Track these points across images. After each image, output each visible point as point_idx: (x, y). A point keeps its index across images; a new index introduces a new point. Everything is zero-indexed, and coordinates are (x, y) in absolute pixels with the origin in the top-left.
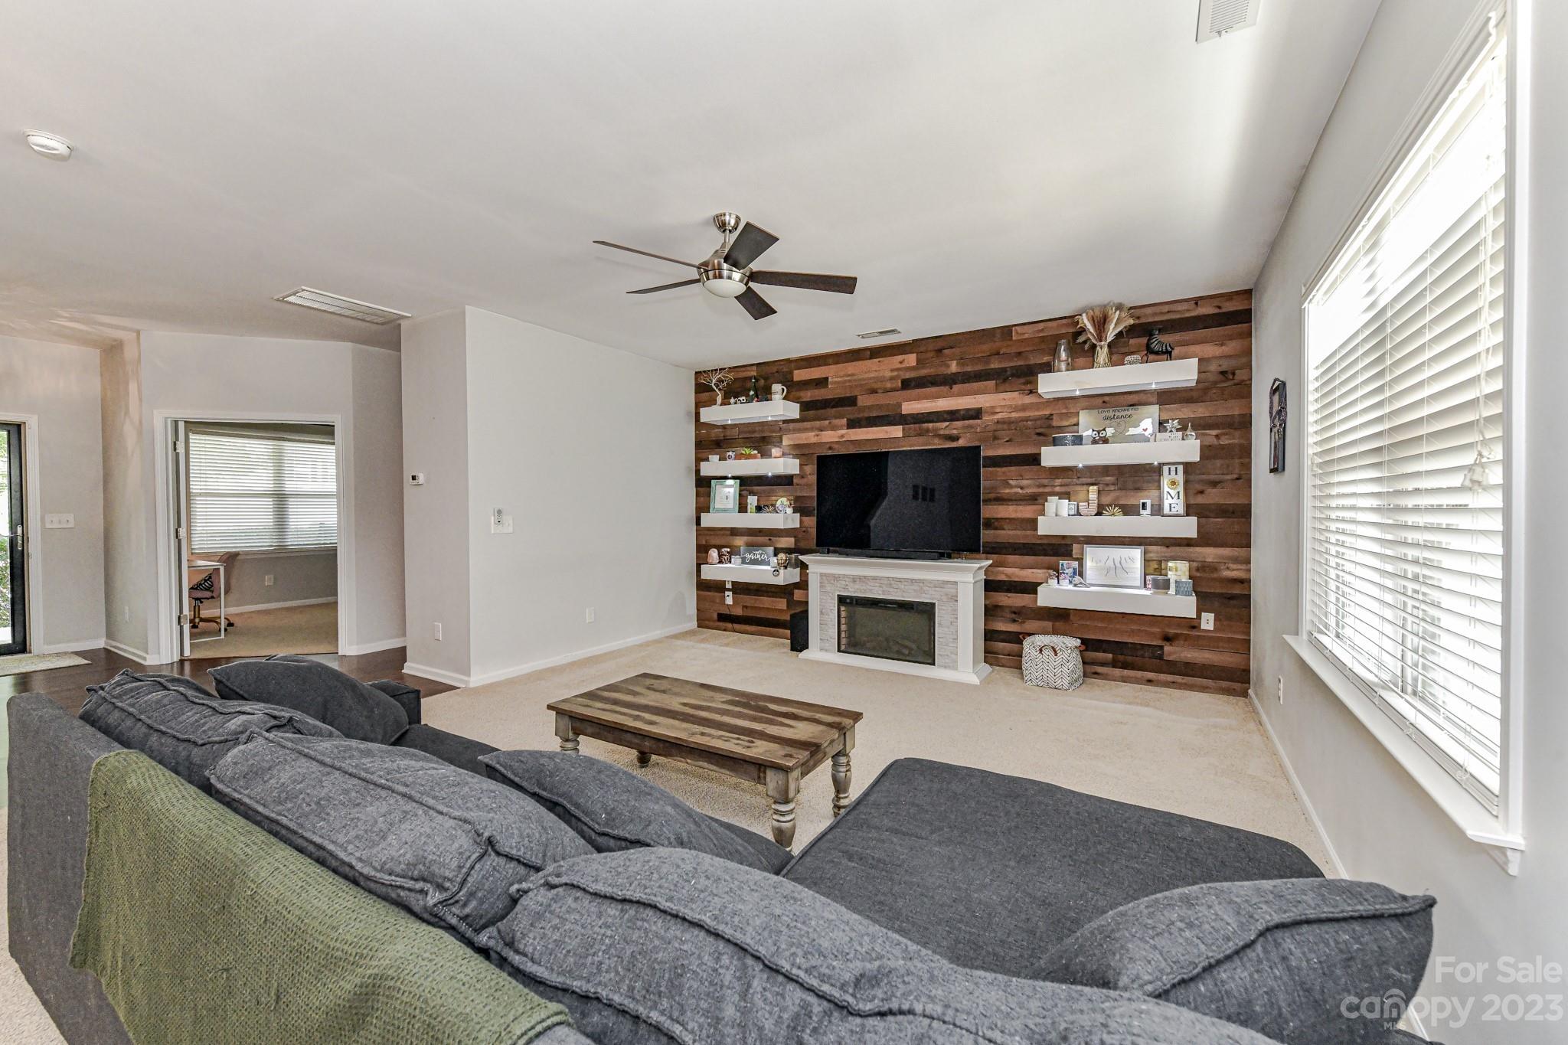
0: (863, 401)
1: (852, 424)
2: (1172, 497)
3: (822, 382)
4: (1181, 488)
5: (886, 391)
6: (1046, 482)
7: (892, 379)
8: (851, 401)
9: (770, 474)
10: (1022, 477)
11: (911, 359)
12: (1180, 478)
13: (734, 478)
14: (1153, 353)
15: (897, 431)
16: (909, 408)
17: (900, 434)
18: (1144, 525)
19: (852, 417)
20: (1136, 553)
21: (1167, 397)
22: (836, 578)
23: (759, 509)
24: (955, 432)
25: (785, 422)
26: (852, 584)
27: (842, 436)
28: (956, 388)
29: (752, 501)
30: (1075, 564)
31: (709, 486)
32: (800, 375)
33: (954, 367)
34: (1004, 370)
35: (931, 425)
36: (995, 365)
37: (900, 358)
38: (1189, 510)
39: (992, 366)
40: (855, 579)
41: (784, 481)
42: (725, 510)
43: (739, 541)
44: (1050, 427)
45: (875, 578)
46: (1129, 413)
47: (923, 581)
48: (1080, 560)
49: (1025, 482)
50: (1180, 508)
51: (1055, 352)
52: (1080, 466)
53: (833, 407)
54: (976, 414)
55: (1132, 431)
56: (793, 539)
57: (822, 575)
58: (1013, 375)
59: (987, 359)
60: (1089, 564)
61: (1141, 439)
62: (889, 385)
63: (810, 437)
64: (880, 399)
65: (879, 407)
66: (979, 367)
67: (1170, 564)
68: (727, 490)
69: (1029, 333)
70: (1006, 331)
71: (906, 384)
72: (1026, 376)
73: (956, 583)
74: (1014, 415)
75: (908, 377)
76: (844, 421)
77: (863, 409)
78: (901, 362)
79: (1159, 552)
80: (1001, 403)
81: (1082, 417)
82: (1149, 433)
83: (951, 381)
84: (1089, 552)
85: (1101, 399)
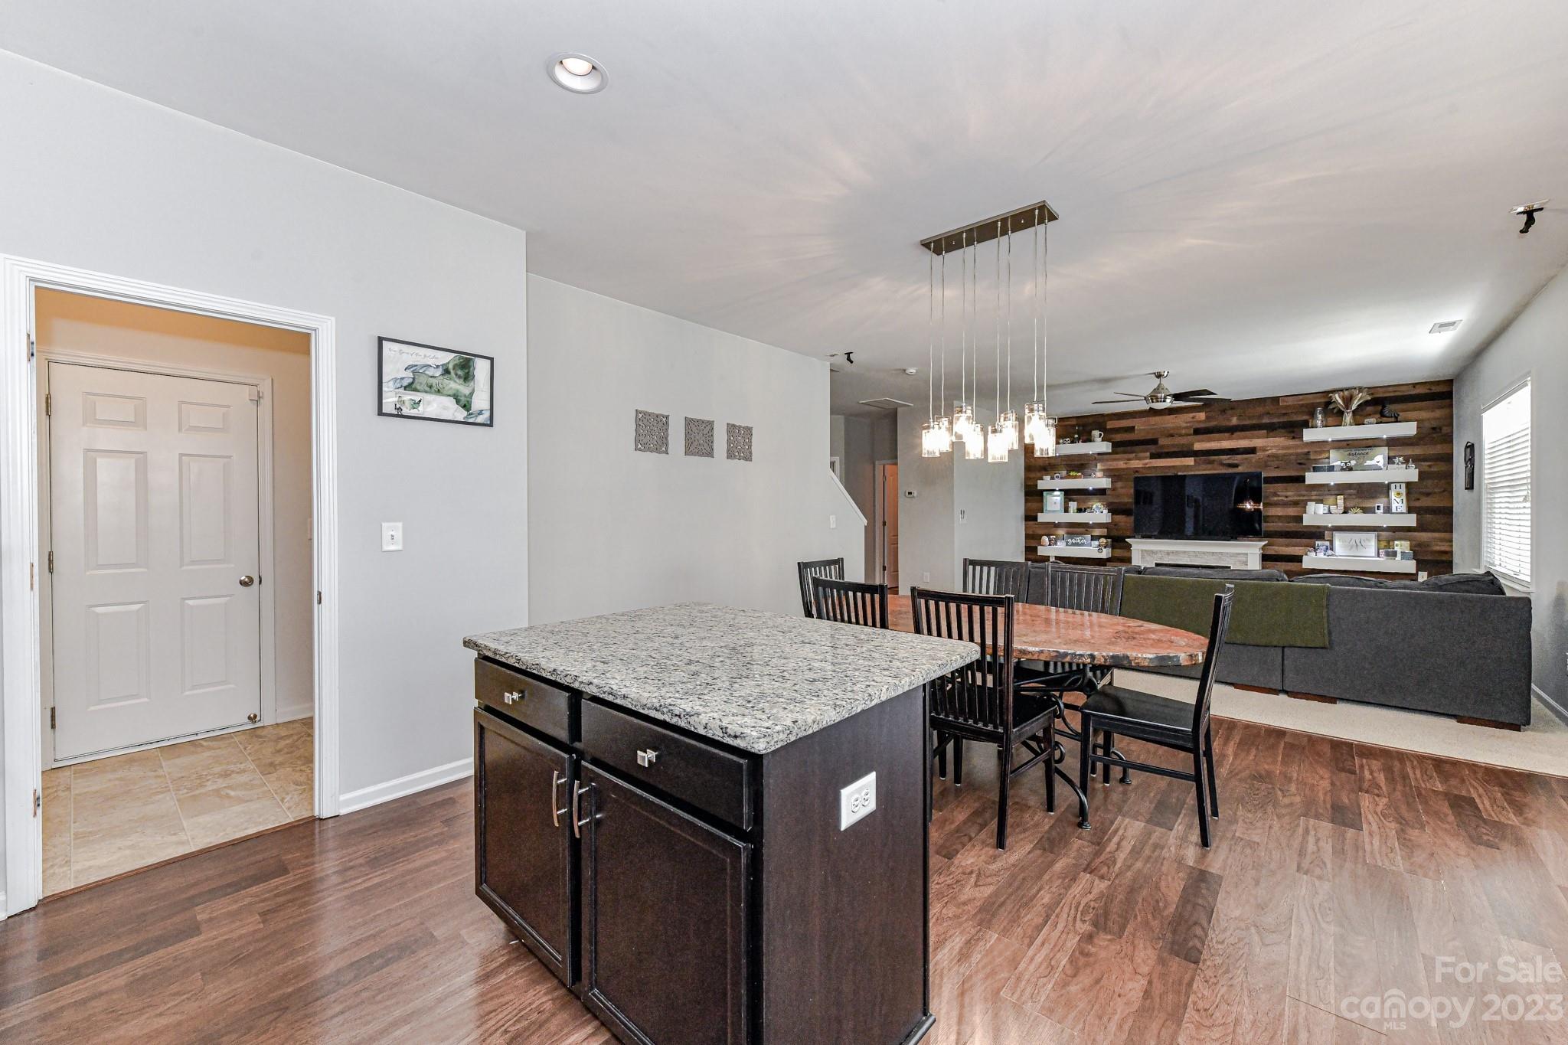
0: (1162, 441)
1: (1153, 456)
2: (1398, 502)
3: (1132, 429)
4: (1404, 497)
5: (1181, 435)
6: (1304, 493)
7: (1187, 428)
8: (1154, 442)
9: (1091, 488)
10: (1287, 490)
12: (1403, 490)
13: (1060, 490)
14: (1383, 418)
15: (1190, 461)
16: (1199, 446)
17: (1192, 463)
18: (1379, 519)
19: (1154, 451)
20: (1373, 536)
21: (1392, 443)
22: (1153, 552)
23: (1079, 510)
24: (1236, 462)
25: (1099, 454)
26: (1167, 556)
27: (1146, 464)
28: (1236, 434)
29: (1073, 505)
30: (1328, 543)
31: (1042, 495)
32: (1110, 425)
33: (1234, 421)
34: (1273, 424)
35: (1216, 457)
36: (1266, 420)
37: (1192, 415)
38: (1410, 510)
39: (1264, 421)
40: (1168, 553)
41: (1101, 492)
42: (1054, 511)
43: (1061, 532)
44: (1308, 459)
45: (1185, 552)
46: (1367, 451)
47: (1221, 553)
48: (1331, 542)
49: (1289, 494)
50: (1403, 508)
51: (1313, 415)
52: (1332, 484)
53: (1138, 445)
54: (1252, 451)
55: (1369, 463)
56: (1106, 530)
57: (1142, 551)
58: (1279, 427)
59: (1261, 417)
60: (1337, 543)
61: (1376, 468)
62: (1183, 432)
63: (1121, 464)
64: (1178, 440)
65: (1173, 446)
66: (1254, 422)
67: (1396, 542)
68: (1055, 498)
69: (1290, 402)
70: (1275, 400)
71: (1197, 432)
72: (1294, 429)
73: (1247, 554)
74: (1280, 452)
75: (1199, 426)
76: (1148, 454)
77: (1163, 446)
78: (1193, 418)
79: (1388, 535)
80: (1272, 444)
81: (1333, 454)
82: (1381, 464)
83: (1232, 430)
84: (1337, 536)
85: (1346, 443)
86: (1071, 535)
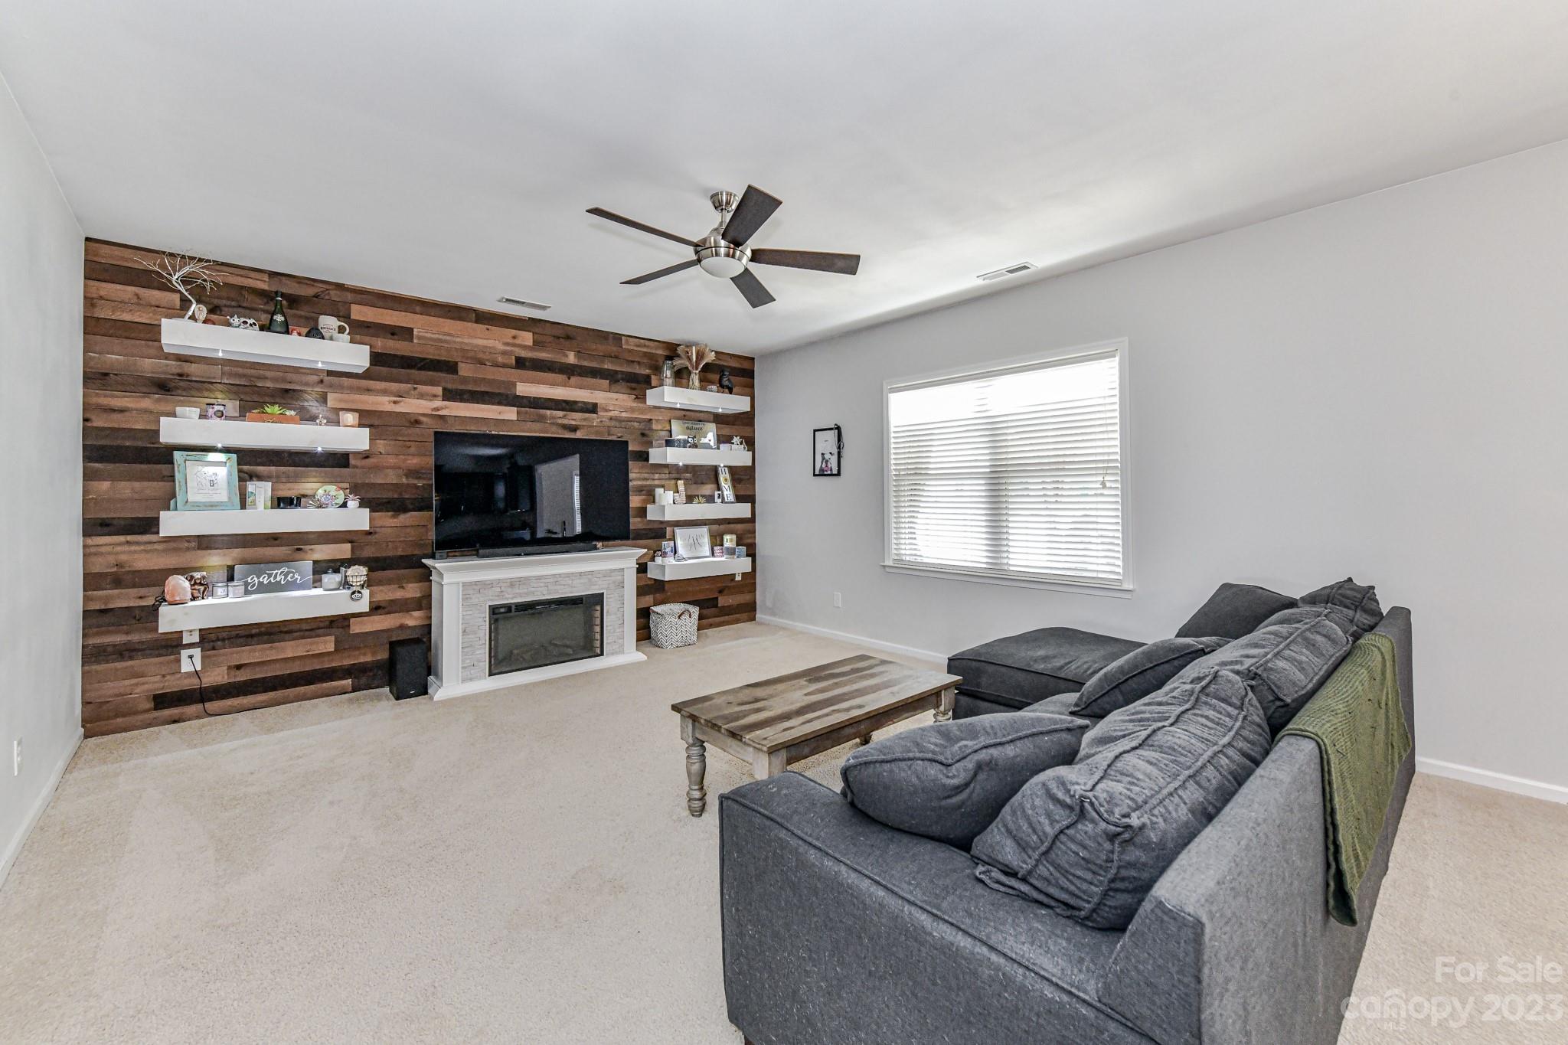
0: (465, 370)
1: (449, 395)
2: (727, 489)
3: (407, 333)
4: (730, 484)
5: (496, 365)
6: (646, 475)
7: (504, 353)
8: (451, 368)
9: (319, 449)
11: (527, 338)
12: (728, 476)
13: (227, 450)
14: (723, 386)
15: (510, 413)
16: (523, 389)
17: (514, 417)
19: (450, 386)
20: (707, 530)
21: (719, 419)
22: (490, 584)
23: (283, 502)
24: (573, 423)
25: (330, 373)
26: (509, 590)
27: (437, 409)
28: (573, 379)
29: (261, 491)
30: (671, 543)
31: (170, 461)
32: (358, 312)
33: (571, 358)
34: (616, 372)
35: (548, 412)
36: (608, 366)
37: (514, 332)
38: (734, 499)
39: (606, 367)
40: (512, 583)
41: (338, 460)
42: (212, 506)
44: (651, 430)
46: (701, 426)
47: (590, 573)
48: (673, 539)
50: (731, 498)
51: (657, 369)
52: (681, 464)
53: (420, 369)
54: (592, 408)
55: (703, 440)
56: (349, 546)
57: (464, 584)
58: (623, 379)
59: (602, 359)
60: (679, 543)
61: (707, 446)
62: (500, 359)
63: (384, 403)
64: (490, 374)
65: (488, 381)
66: (594, 365)
67: (726, 537)
68: (210, 470)
69: (630, 345)
70: (617, 338)
71: (521, 363)
72: (639, 384)
73: (619, 568)
74: (624, 415)
75: (523, 355)
76: (439, 390)
77: (465, 380)
78: (514, 337)
79: (719, 529)
80: (614, 402)
81: (676, 426)
82: (712, 443)
83: (569, 371)
84: (678, 531)
85: (684, 413)
86: (257, 564)
